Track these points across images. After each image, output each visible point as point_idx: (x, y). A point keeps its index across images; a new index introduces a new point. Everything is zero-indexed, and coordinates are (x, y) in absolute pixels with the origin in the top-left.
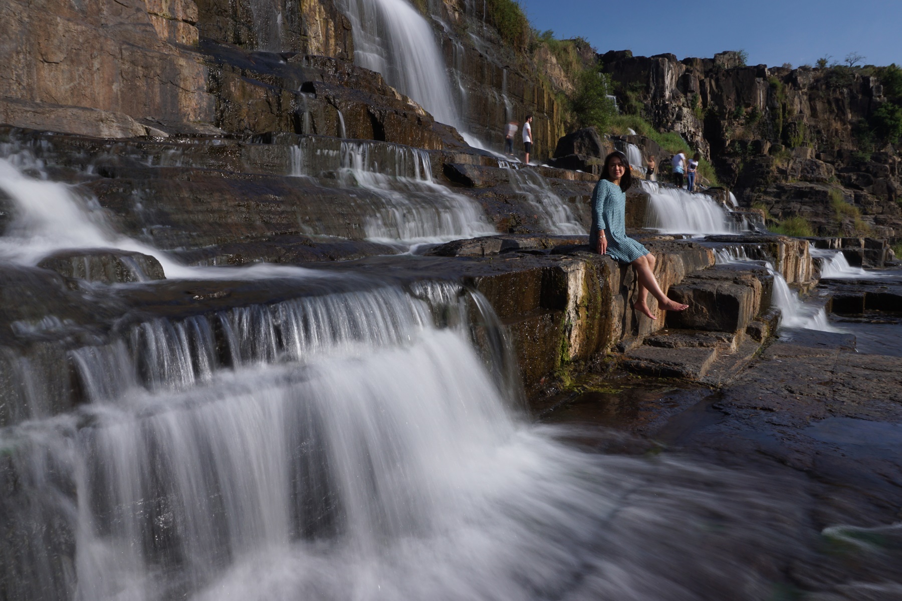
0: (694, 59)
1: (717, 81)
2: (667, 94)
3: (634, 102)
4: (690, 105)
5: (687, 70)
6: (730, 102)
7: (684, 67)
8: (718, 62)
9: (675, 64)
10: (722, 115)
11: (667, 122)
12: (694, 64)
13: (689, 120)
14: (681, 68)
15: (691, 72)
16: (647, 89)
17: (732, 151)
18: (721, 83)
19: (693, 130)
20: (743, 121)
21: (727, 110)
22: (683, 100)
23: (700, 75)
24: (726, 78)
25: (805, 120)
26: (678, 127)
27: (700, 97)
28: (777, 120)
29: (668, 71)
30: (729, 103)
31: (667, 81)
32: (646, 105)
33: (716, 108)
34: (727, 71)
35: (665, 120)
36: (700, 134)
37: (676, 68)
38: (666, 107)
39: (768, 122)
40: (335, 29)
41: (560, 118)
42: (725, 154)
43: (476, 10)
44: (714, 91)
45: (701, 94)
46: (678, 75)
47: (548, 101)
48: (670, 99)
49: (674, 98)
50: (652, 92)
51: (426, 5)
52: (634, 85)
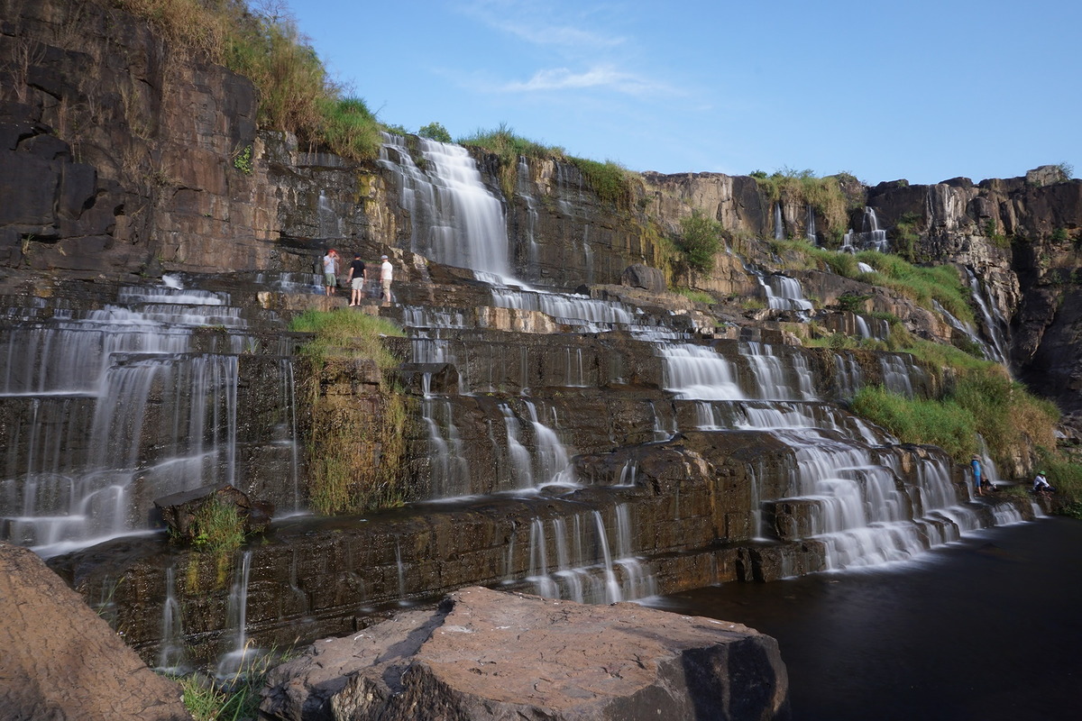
0: (991, 180)
1: (1025, 201)
2: (949, 223)
3: (907, 235)
4: (983, 233)
5: (981, 194)
6: (1045, 225)
7: (977, 191)
8: (1030, 180)
9: (960, 189)
10: (1035, 240)
11: (948, 253)
12: (993, 186)
13: (981, 251)
14: (971, 191)
15: (986, 195)
16: (923, 220)
17: (1049, 282)
18: (1030, 204)
19: (987, 260)
20: (1068, 246)
21: (1039, 233)
22: (973, 227)
23: (1000, 197)
24: (1038, 197)
26: (964, 259)
27: (1001, 222)
29: (949, 198)
31: (949, 207)
32: (921, 237)
33: (1026, 233)
34: (1040, 189)
35: (945, 252)
36: (1004, 264)
37: (963, 193)
38: (945, 236)
40: (397, 218)
41: (663, 258)
42: (1039, 286)
43: (570, 183)
44: (1021, 213)
45: (1001, 219)
46: (967, 200)
47: (646, 245)
48: (954, 228)
49: (960, 226)
50: (930, 222)
51: (515, 186)
52: (906, 215)
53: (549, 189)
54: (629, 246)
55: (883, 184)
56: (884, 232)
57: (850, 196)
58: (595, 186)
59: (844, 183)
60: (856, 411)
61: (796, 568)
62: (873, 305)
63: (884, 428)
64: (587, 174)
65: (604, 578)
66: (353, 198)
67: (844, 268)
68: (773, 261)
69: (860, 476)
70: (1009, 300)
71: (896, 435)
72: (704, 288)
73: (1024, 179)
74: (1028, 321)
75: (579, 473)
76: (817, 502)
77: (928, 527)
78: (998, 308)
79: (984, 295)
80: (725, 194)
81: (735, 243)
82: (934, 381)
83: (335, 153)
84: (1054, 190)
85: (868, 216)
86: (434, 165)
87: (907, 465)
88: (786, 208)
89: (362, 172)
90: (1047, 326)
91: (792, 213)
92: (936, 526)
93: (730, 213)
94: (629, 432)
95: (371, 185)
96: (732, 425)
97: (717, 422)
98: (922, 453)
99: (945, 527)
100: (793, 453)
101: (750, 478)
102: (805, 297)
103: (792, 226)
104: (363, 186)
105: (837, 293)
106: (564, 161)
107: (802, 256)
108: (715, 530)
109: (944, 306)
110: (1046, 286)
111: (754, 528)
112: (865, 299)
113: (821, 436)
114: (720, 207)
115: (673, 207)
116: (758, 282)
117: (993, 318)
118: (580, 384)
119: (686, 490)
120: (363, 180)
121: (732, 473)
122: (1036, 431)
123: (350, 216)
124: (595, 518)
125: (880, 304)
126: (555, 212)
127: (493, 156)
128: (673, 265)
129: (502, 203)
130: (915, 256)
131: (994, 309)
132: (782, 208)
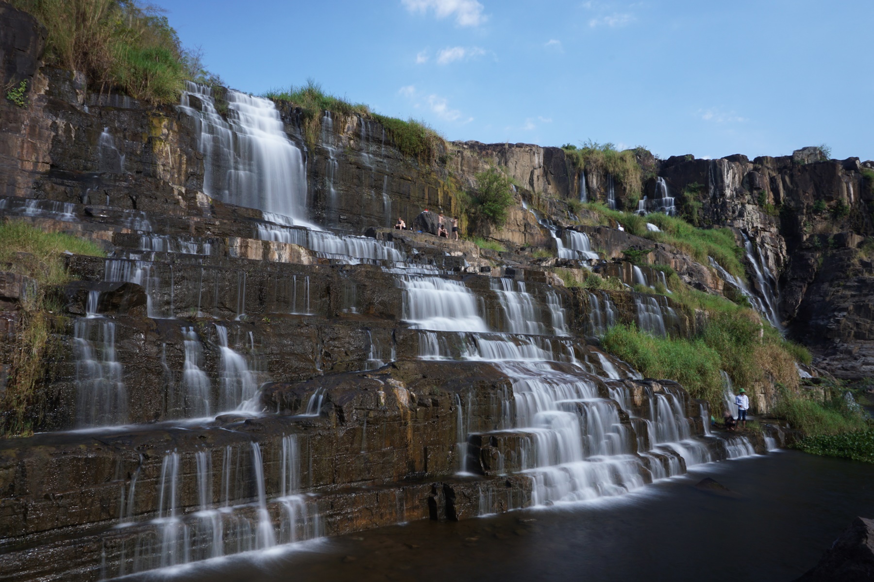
0: (763, 157)
1: (791, 177)
3: (692, 202)
4: (756, 202)
5: (755, 169)
7: (751, 166)
8: (796, 159)
9: (738, 163)
10: (799, 210)
11: (726, 219)
12: (765, 162)
13: (754, 218)
14: (746, 166)
15: (759, 170)
16: (706, 189)
17: (811, 246)
18: (796, 178)
19: (760, 226)
20: (827, 215)
21: (803, 204)
22: (748, 197)
23: (771, 172)
24: (802, 173)
26: (739, 224)
27: (771, 194)
29: (728, 171)
30: (807, 198)
31: (728, 179)
32: (704, 204)
33: (792, 204)
34: (804, 167)
35: (724, 218)
36: (774, 230)
37: (740, 168)
38: (724, 204)
39: (864, 215)
40: (189, 160)
41: (459, 209)
42: (802, 249)
43: (373, 138)
44: (788, 186)
45: (772, 190)
46: (743, 174)
47: (443, 197)
48: (732, 197)
49: (737, 196)
50: (711, 191)
51: (317, 137)
52: (692, 186)
53: (352, 142)
54: (427, 197)
55: (672, 158)
56: (673, 199)
57: (645, 168)
58: (397, 141)
59: (640, 156)
60: (605, 347)
61: (496, 505)
62: (654, 258)
63: (629, 363)
64: (389, 130)
65: (255, 519)
66: (141, 137)
67: (633, 227)
68: (569, 218)
69: (580, 409)
70: (777, 261)
71: (640, 370)
72: (498, 238)
73: (791, 158)
74: (793, 279)
75: (267, 401)
76: (529, 435)
77: (651, 461)
78: (768, 267)
79: (756, 256)
80: (537, 162)
81: (535, 201)
82: (687, 323)
83: (131, 96)
84: (815, 168)
85: (659, 185)
86: (238, 114)
87: (638, 398)
88: (590, 176)
89: (154, 114)
90: (809, 284)
91: (595, 181)
92: (661, 460)
93: (541, 179)
94: (339, 359)
95: (163, 127)
96: (459, 355)
97: (443, 352)
98: (656, 387)
99: (670, 461)
100: (510, 386)
101: (457, 409)
102: (593, 250)
103: (594, 192)
104: (155, 127)
105: (623, 247)
106: (368, 117)
107: (597, 215)
108: (411, 465)
109: (719, 263)
110: (808, 249)
111: (459, 462)
112: (646, 253)
113: (553, 368)
114: (532, 173)
115: (474, 165)
116: (550, 235)
117: (764, 275)
118: (307, 312)
119: (377, 421)
120: (155, 122)
121: (435, 403)
122: (779, 370)
123: (136, 155)
124: (252, 452)
125: (660, 258)
126: (355, 163)
127: (298, 110)
128: (469, 217)
129: (302, 151)
130: (699, 221)
131: (765, 268)
132: (586, 175)
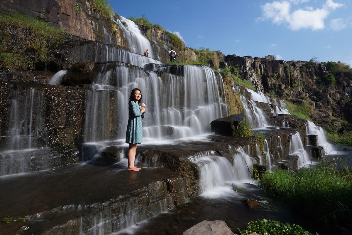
1: (265, 65)
2: (247, 69)
3: (236, 71)
4: (256, 72)
5: (255, 61)
7: (254, 60)
8: (266, 59)
9: (250, 59)
10: (268, 76)
11: (247, 77)
12: (258, 59)
13: (255, 77)
15: (256, 62)
16: (241, 67)
17: (271, 88)
18: (267, 66)
19: (257, 80)
20: (275, 78)
21: (269, 74)
22: (253, 71)
23: (260, 63)
24: (269, 64)
25: (298, 78)
26: (251, 79)
27: (260, 70)
28: (288, 78)
29: (247, 62)
30: (270, 72)
31: (247, 64)
32: (240, 72)
33: (265, 74)
34: (269, 62)
36: (260, 82)
37: (251, 61)
38: (247, 72)
39: (285, 79)
40: (124, 41)
42: (268, 89)
43: (166, 39)
44: (264, 68)
46: (252, 63)
49: (250, 70)
51: (151, 37)
52: (236, 65)
53: (160, 40)
55: (229, 55)
57: (220, 58)
58: (173, 41)
59: (218, 54)
64: (171, 37)
73: (265, 58)
84: (272, 62)
85: (225, 64)
89: (111, 22)
95: (115, 28)
104: (113, 27)
120: (112, 25)
126: (163, 49)
127: (143, 26)
